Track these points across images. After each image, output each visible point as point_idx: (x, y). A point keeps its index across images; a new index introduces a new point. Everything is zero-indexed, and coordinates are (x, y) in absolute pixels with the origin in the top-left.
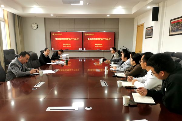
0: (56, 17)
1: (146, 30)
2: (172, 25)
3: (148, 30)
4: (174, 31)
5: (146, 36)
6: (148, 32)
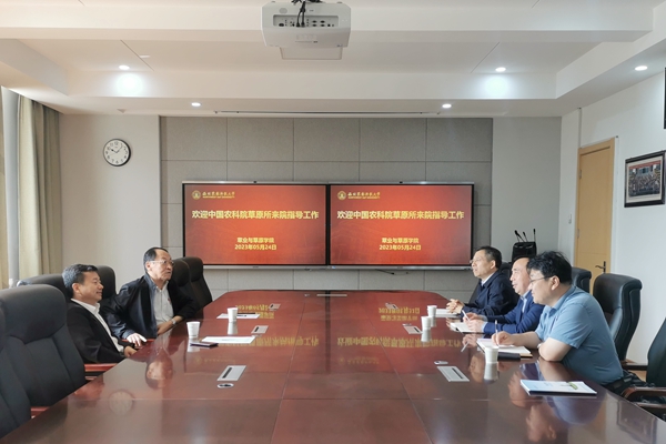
0: (213, 114)
1: (629, 171)
3: (637, 167)
5: (631, 195)
6: (638, 175)
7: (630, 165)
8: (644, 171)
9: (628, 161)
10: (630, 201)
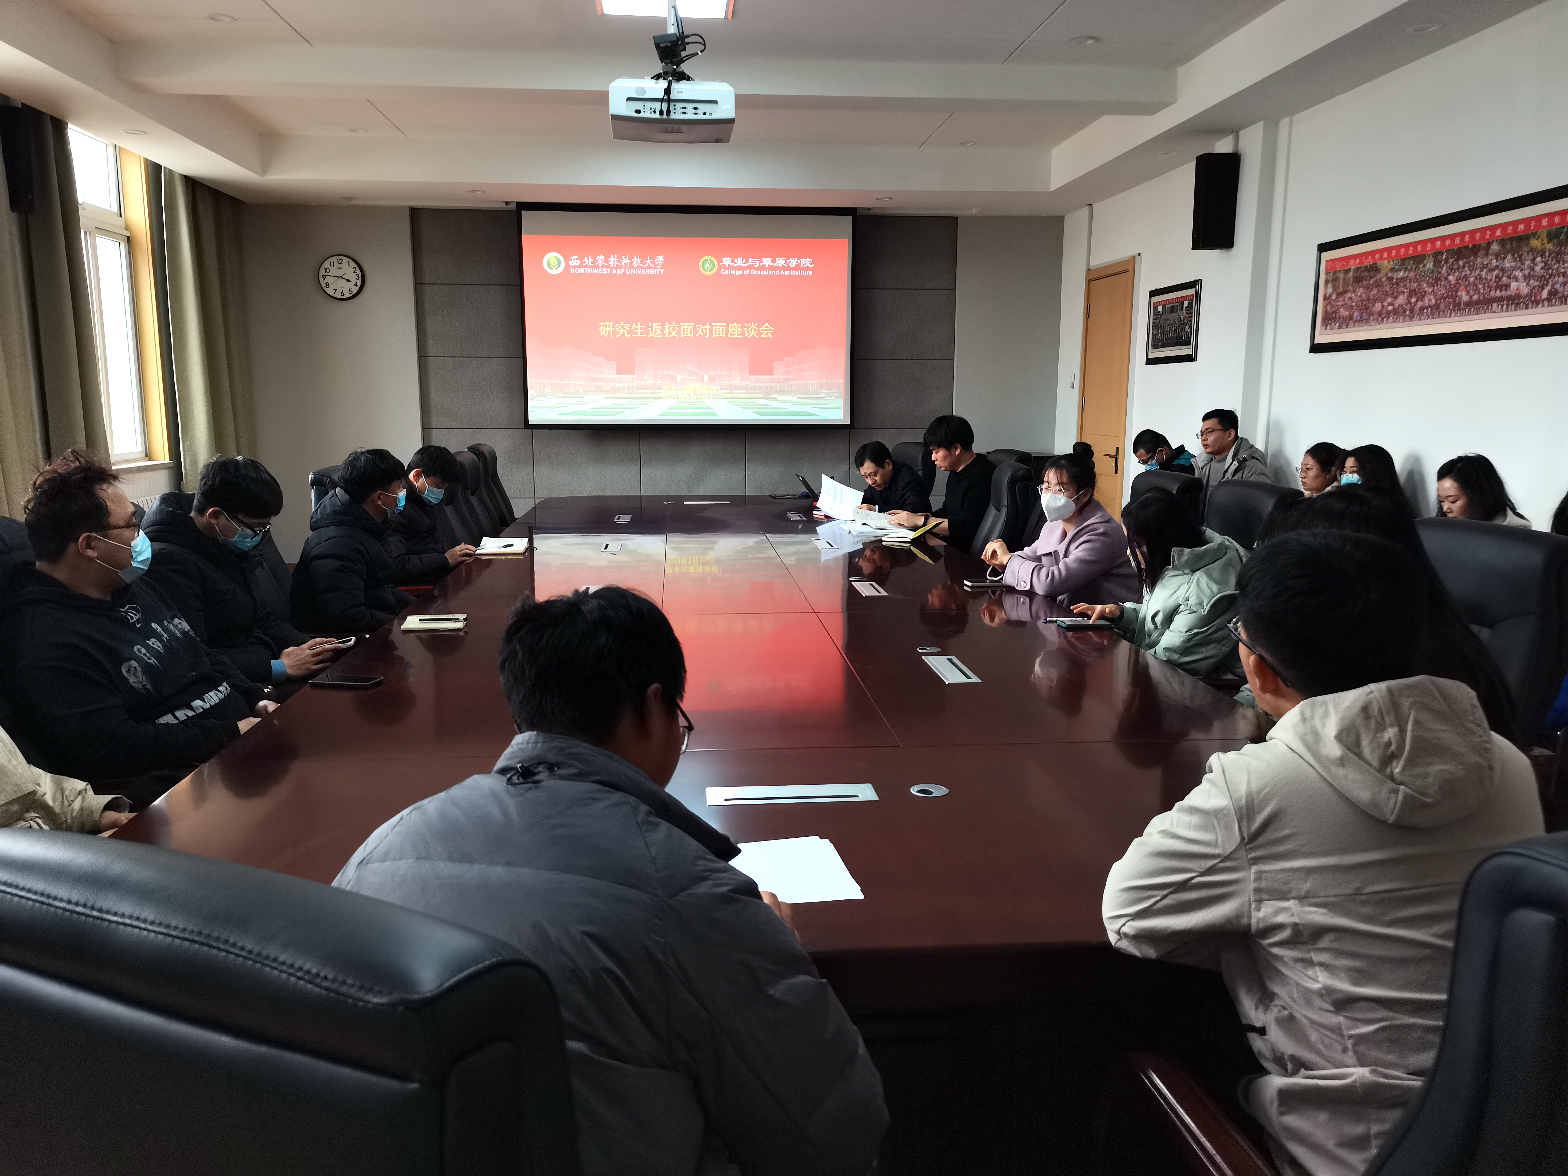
0: (503, 206)
1: (1153, 309)
2: (1333, 280)
3: (1164, 304)
4: (1346, 322)
5: (1155, 347)
6: (1164, 317)
7: (1156, 299)
8: (1173, 310)
9: (1153, 294)
10: (1153, 355)
